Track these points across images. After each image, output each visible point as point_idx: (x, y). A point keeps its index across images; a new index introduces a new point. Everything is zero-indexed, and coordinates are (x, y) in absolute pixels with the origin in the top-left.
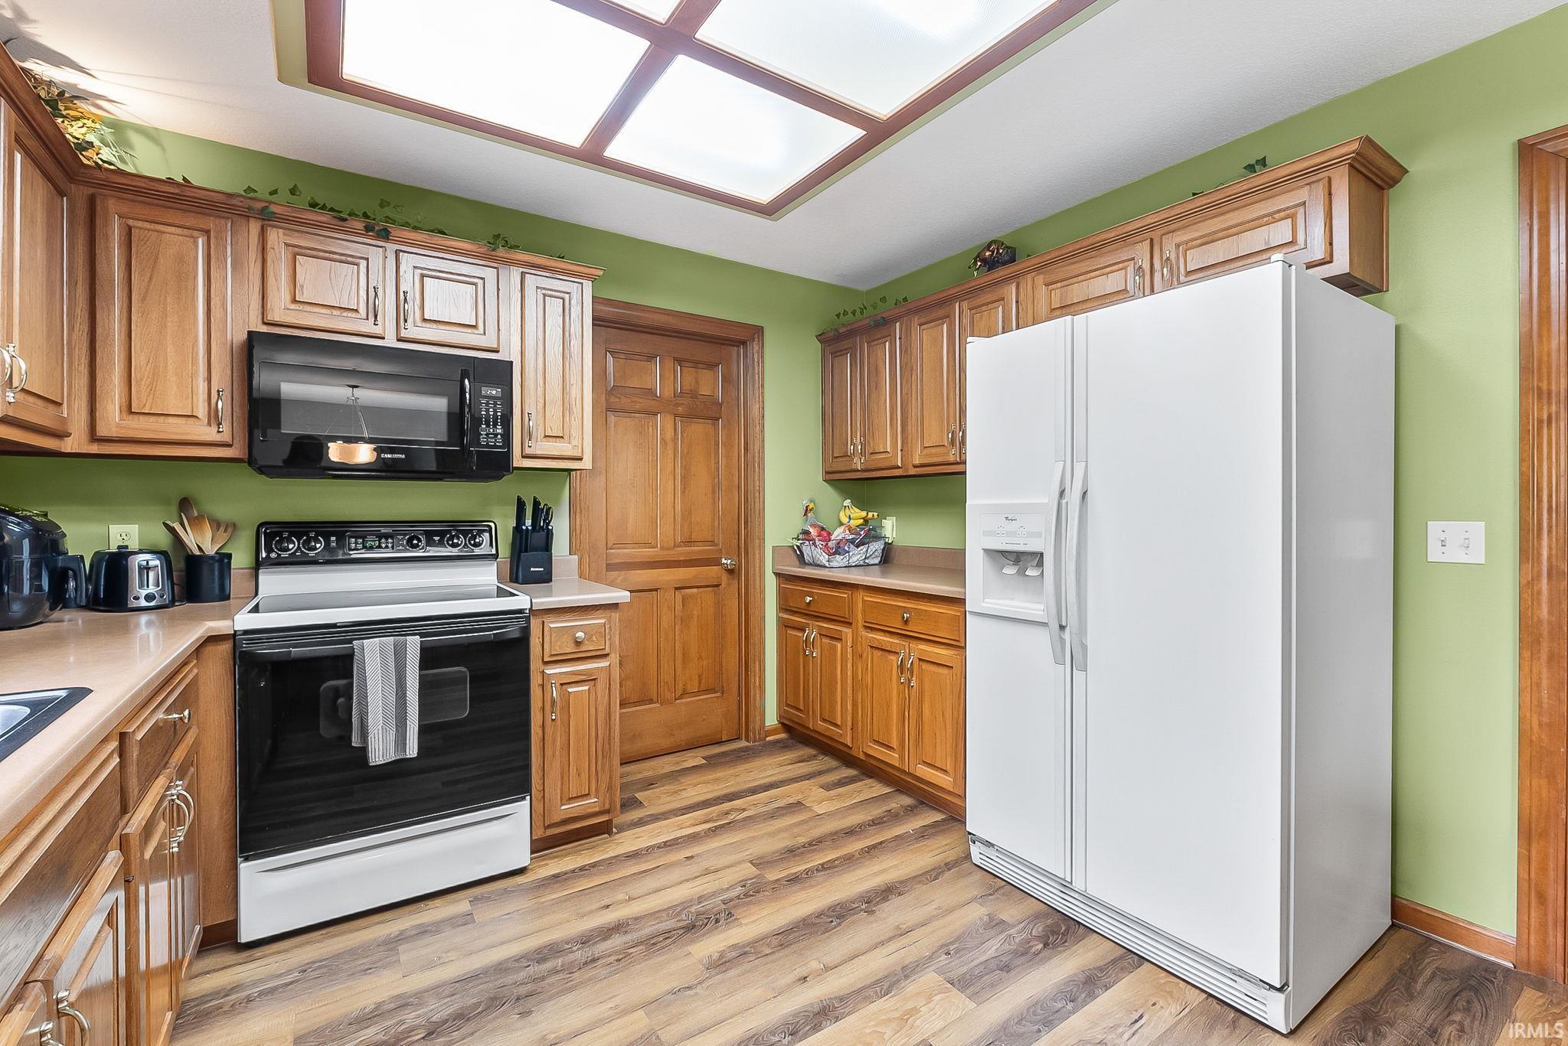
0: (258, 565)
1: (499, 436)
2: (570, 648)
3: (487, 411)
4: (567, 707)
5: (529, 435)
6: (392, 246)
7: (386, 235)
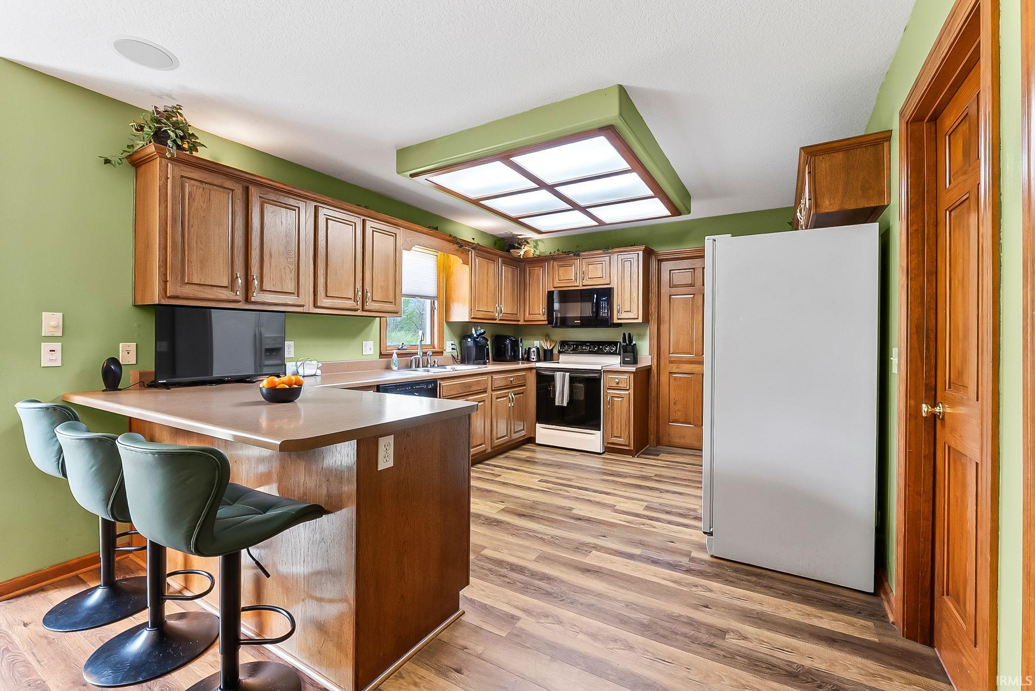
0: (560, 352)
2: (615, 385)
3: (602, 305)
4: (613, 405)
5: (618, 312)
6: (581, 258)
7: (579, 255)
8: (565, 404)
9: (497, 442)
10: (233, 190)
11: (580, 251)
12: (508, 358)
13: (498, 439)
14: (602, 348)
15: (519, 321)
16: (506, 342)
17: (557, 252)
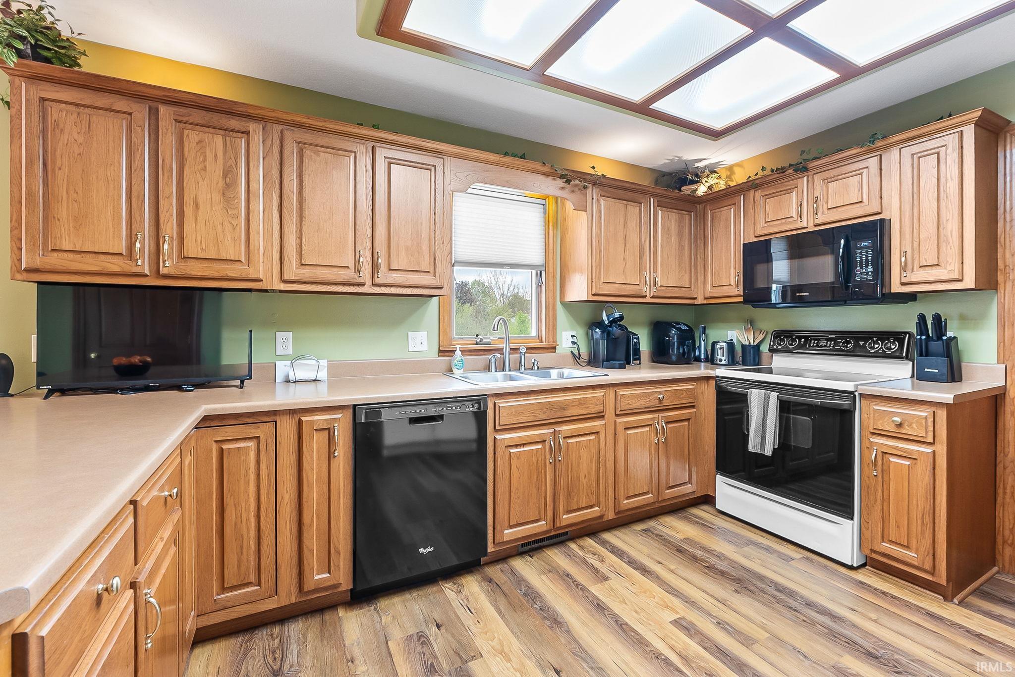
0: (772, 351)
1: (870, 273)
3: (861, 258)
4: (888, 471)
5: (904, 268)
6: (811, 173)
7: (806, 169)
8: (768, 452)
9: (626, 503)
10: (130, 114)
11: (808, 160)
12: (674, 358)
13: (628, 498)
14: (864, 345)
15: (695, 298)
16: (670, 332)
17: (761, 174)
